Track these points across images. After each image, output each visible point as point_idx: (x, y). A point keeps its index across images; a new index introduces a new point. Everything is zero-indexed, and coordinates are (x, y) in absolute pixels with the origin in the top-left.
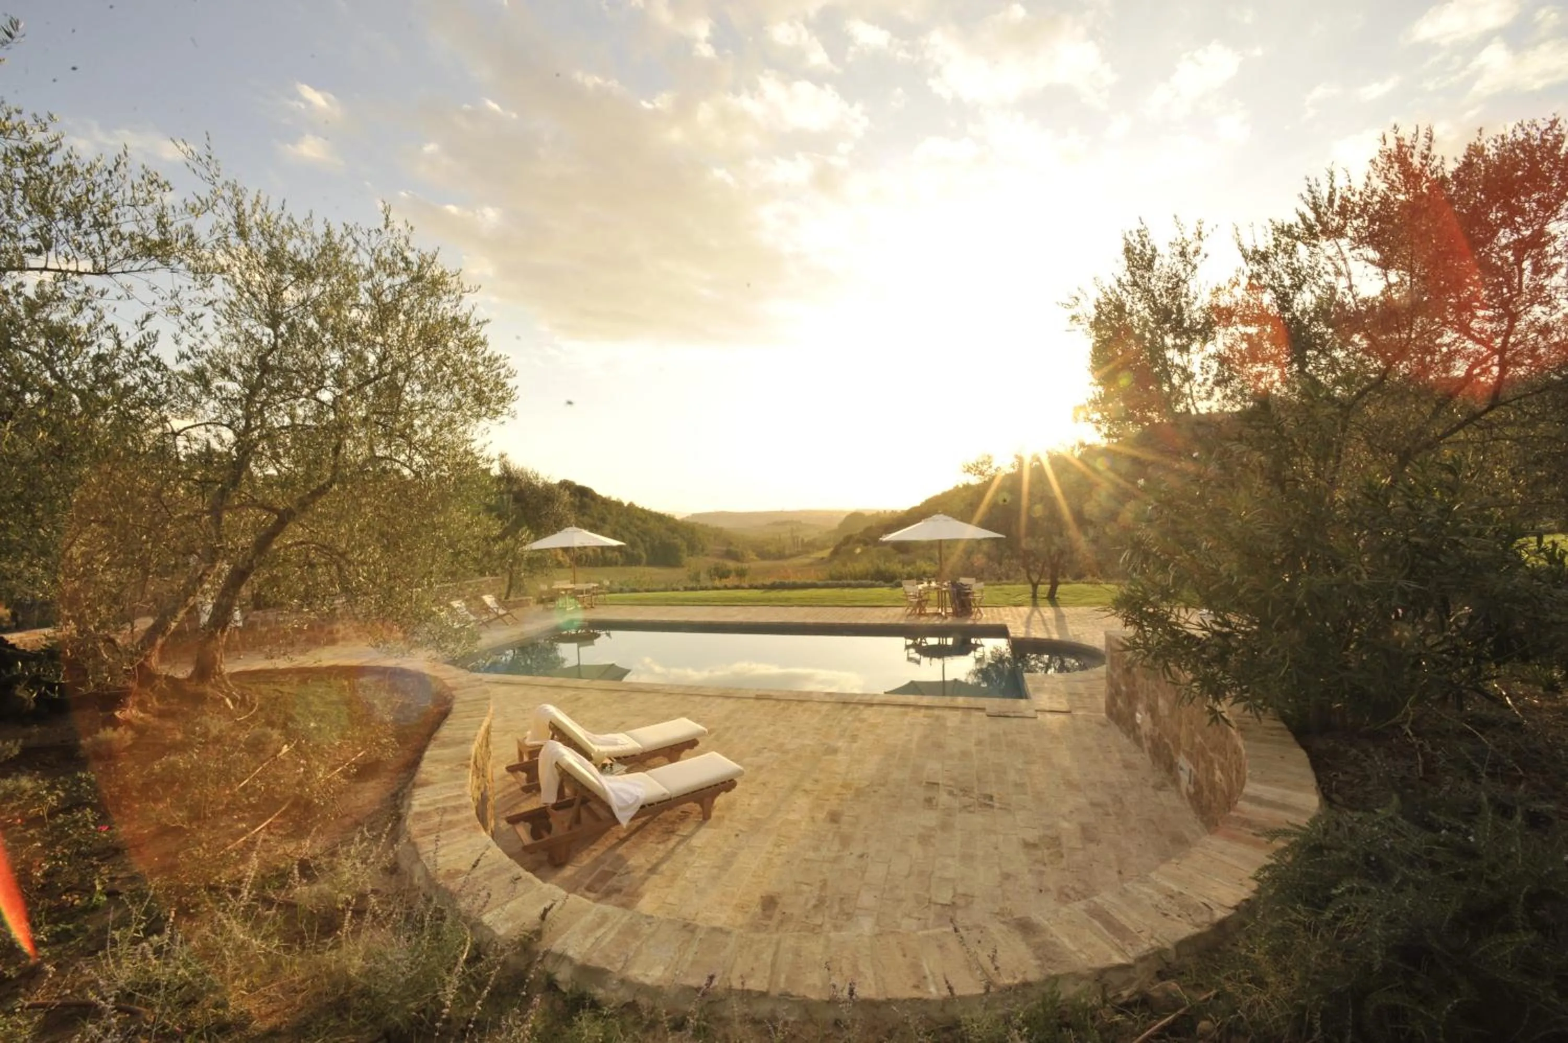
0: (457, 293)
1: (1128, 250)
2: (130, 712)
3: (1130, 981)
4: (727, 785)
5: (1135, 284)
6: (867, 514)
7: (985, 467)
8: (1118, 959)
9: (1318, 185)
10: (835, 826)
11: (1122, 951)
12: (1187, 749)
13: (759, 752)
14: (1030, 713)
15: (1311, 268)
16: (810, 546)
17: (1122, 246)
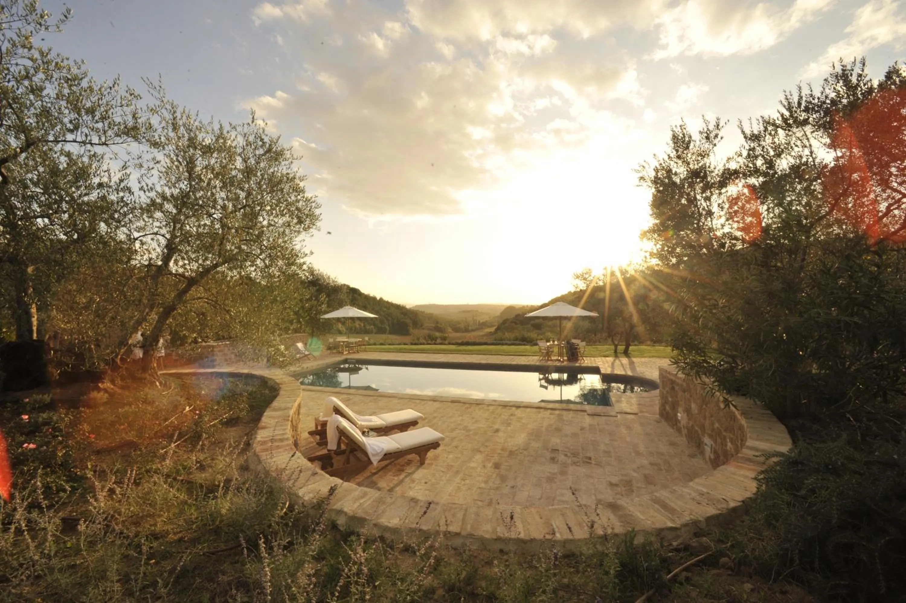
0: (290, 160)
1: (675, 138)
2: (107, 384)
3: (677, 537)
4: (435, 445)
5: (679, 157)
6: (517, 307)
7: (587, 276)
8: (670, 524)
9: (791, 95)
10: (497, 470)
11: (673, 521)
12: (710, 432)
13: (453, 430)
14: (613, 413)
15: (786, 144)
16: (483, 325)
17: (670, 134)
